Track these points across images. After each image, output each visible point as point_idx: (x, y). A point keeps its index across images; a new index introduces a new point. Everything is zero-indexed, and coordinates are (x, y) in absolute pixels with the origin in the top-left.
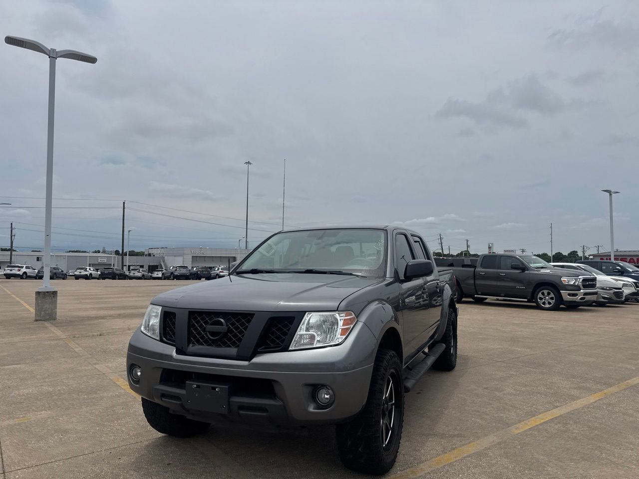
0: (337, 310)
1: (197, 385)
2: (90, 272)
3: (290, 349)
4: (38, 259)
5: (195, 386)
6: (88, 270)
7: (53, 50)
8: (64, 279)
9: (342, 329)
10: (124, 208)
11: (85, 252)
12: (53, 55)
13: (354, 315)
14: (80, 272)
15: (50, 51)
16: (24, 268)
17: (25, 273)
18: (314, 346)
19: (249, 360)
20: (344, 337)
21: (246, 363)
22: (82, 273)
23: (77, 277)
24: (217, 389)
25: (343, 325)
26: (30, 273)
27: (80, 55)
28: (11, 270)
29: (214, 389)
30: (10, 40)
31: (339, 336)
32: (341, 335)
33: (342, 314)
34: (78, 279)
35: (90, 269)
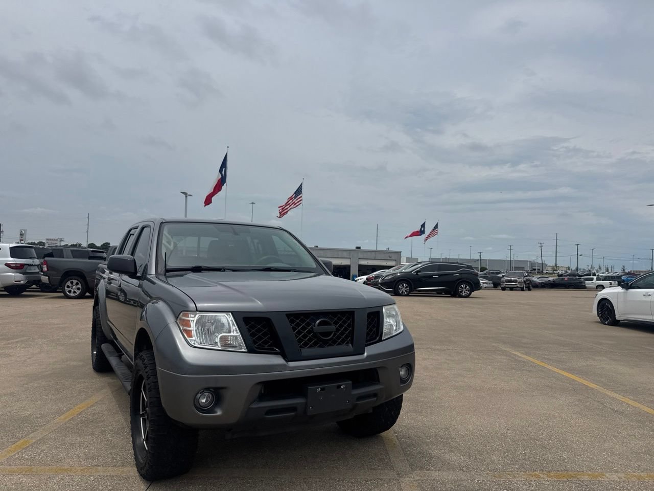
1: (321, 389)
3: (383, 339)
5: (319, 389)
18: (394, 334)
19: (364, 353)
21: (363, 357)
24: (342, 387)
29: (339, 387)
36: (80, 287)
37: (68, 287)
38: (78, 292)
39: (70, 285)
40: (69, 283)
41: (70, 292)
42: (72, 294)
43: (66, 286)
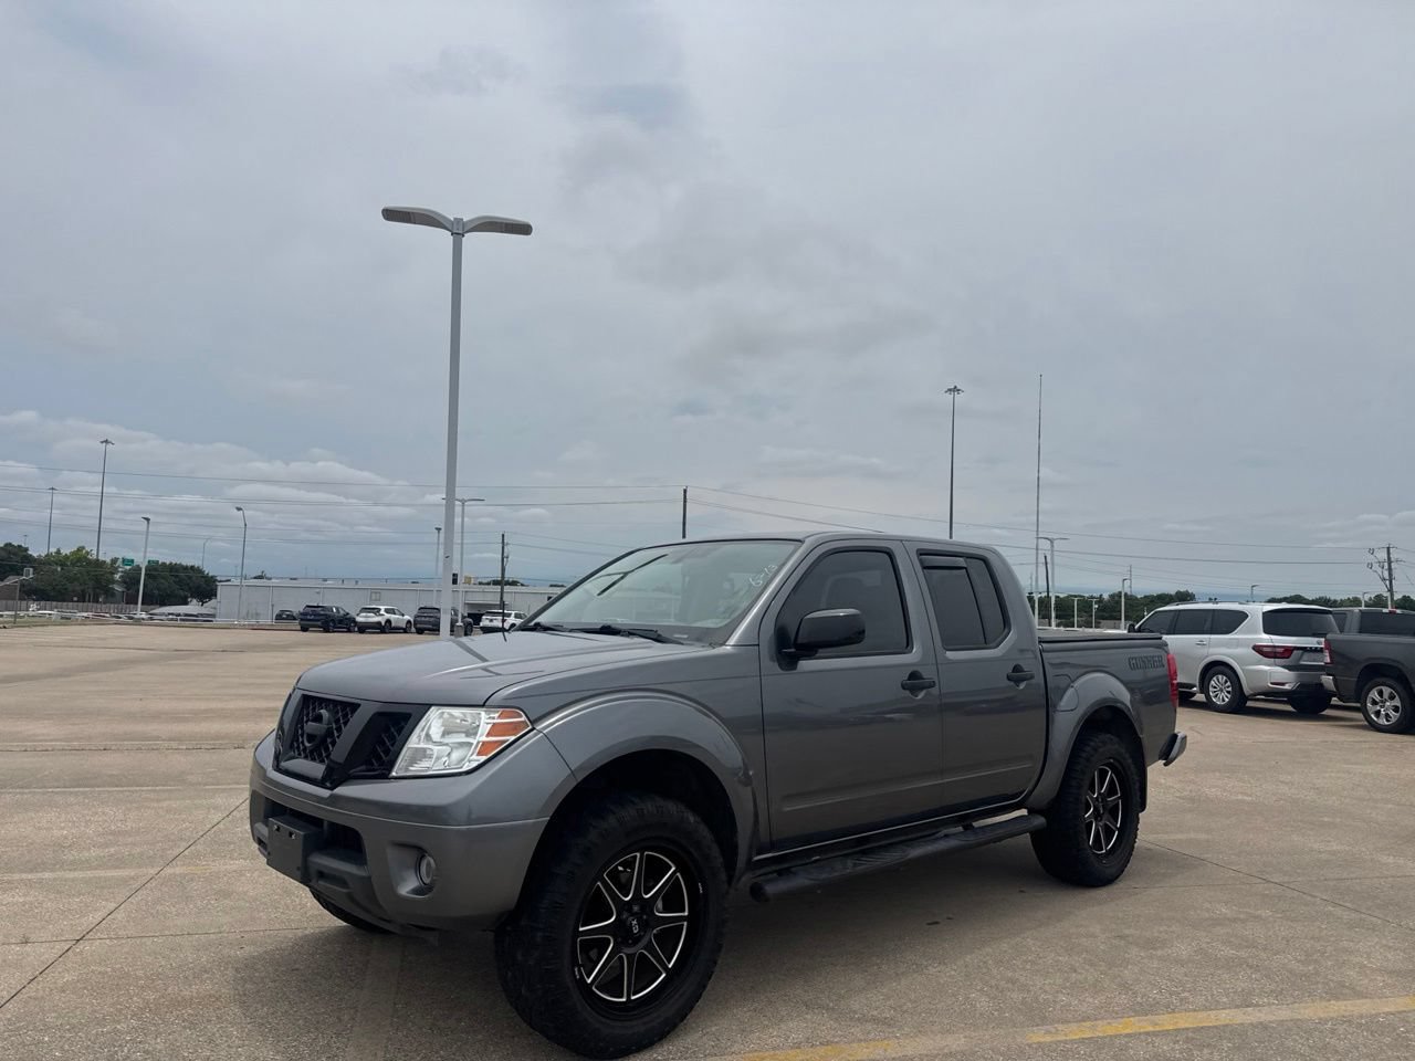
0: (483, 706)
3: (394, 774)
5: (276, 827)
7: (458, 221)
9: (484, 743)
10: (685, 501)
12: (458, 230)
13: (524, 718)
15: (452, 223)
16: (512, 617)
19: (332, 789)
20: (483, 758)
21: (325, 793)
24: (293, 836)
25: (489, 735)
27: (501, 223)
28: (491, 621)
29: (291, 834)
30: (391, 215)
31: (474, 757)
32: (479, 754)
33: (495, 712)
36: (1399, 704)
37: (1374, 703)
38: (1394, 716)
39: (1378, 698)
40: (1374, 694)
41: (1378, 713)
42: (1383, 721)
43: (1369, 700)
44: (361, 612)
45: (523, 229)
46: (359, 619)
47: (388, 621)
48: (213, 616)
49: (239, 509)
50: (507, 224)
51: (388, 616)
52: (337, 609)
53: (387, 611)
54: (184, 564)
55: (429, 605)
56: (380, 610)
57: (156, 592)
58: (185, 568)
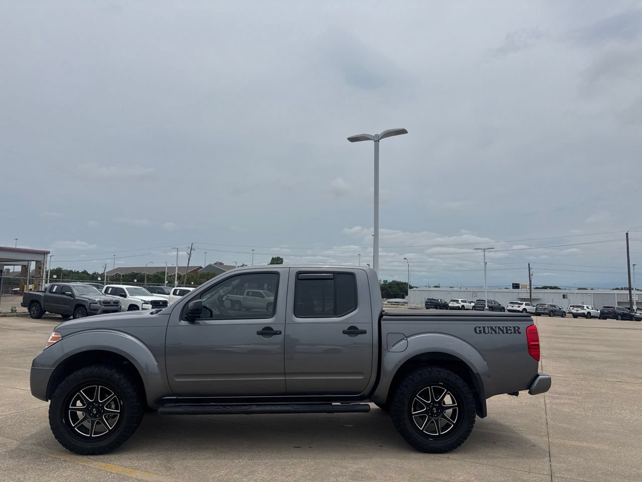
2: (588, 310)
4: (564, 297)
6: (585, 308)
7: (376, 135)
8: (562, 317)
9: (49, 342)
10: (627, 240)
11: (585, 289)
14: (577, 311)
16: (524, 305)
17: (525, 309)
20: (48, 347)
22: (579, 312)
23: (576, 316)
25: (51, 340)
26: (530, 309)
28: (513, 307)
30: (352, 139)
34: (576, 318)
35: (588, 307)
44: (450, 301)
45: (403, 132)
46: (450, 305)
47: (463, 306)
48: (407, 303)
49: (405, 259)
50: (395, 131)
51: (462, 304)
52: (441, 300)
53: (462, 301)
54: (402, 282)
55: (481, 299)
56: (459, 301)
57: (392, 293)
58: (402, 283)
